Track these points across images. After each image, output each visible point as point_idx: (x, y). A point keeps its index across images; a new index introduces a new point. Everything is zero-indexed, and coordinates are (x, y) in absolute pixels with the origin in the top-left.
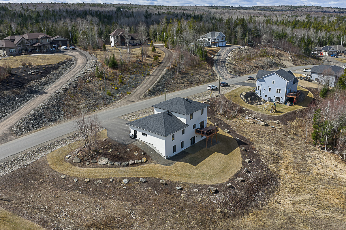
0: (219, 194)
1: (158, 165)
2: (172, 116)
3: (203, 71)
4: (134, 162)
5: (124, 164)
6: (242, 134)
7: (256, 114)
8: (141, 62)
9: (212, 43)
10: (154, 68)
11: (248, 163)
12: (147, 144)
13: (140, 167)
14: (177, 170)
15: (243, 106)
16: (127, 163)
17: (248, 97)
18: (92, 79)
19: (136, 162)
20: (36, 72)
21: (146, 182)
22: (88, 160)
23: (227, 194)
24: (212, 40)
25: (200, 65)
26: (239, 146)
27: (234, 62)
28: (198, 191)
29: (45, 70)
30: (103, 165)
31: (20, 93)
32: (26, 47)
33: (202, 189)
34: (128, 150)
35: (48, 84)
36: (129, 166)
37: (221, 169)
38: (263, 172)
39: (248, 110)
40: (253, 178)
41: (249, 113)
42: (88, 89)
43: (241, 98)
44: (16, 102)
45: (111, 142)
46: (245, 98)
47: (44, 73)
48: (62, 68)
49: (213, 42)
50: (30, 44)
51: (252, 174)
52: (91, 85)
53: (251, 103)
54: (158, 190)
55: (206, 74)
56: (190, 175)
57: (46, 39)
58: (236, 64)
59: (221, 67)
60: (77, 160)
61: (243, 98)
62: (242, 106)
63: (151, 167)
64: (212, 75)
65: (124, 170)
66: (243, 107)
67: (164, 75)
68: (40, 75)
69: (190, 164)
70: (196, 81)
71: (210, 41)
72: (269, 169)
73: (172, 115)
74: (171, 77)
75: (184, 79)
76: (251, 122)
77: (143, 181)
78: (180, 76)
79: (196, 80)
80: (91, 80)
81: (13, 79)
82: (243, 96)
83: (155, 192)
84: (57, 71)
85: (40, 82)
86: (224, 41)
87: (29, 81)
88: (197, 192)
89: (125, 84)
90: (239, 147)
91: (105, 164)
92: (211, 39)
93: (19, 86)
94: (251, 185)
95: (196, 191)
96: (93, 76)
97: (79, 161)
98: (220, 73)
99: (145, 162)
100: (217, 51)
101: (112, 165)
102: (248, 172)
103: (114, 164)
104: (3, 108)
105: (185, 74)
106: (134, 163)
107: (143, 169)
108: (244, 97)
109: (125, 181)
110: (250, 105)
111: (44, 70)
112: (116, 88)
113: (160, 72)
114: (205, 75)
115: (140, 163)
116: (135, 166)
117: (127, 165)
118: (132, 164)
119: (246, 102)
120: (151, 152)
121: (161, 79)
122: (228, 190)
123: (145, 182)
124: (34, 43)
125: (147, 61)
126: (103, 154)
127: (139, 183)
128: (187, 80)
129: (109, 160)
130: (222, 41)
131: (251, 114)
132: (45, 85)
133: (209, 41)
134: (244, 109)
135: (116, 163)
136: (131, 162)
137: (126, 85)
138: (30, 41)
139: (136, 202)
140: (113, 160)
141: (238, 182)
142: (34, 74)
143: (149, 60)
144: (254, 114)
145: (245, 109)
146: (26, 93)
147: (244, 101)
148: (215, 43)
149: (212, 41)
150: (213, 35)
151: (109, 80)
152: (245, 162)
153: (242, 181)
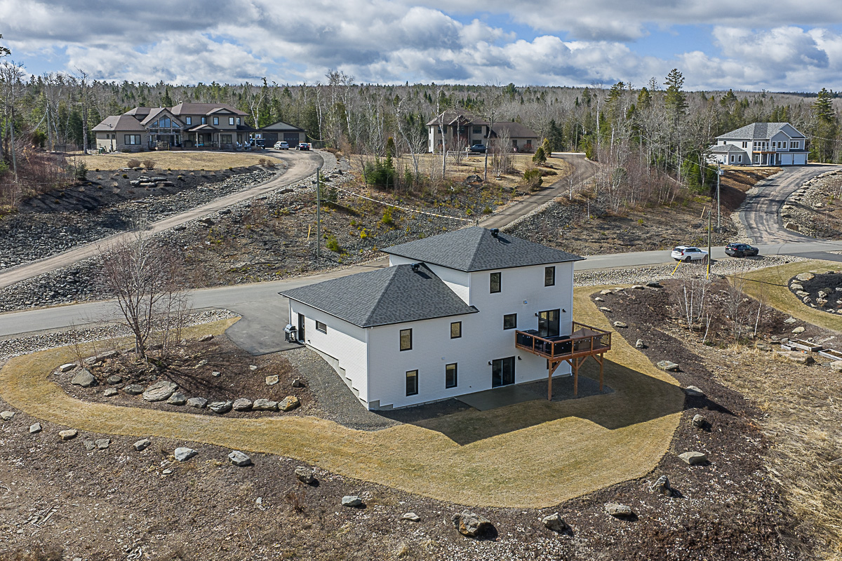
0: (493, 544)
1: (325, 422)
2: (427, 277)
3: (688, 217)
4: (252, 405)
5: (216, 405)
6: (739, 386)
7: (832, 337)
8: (481, 181)
9: (753, 154)
10: (516, 198)
11: (692, 464)
12: (326, 358)
13: (262, 422)
14: (387, 447)
15: (790, 312)
16: (228, 403)
17: (820, 288)
18: (300, 209)
19: (256, 404)
20: (155, 181)
21: (249, 464)
22: (118, 383)
23: (527, 549)
24: (755, 144)
25: (682, 203)
26: (685, 409)
27: (819, 205)
28: (418, 520)
29: (182, 180)
30: (152, 401)
31: (78, 223)
32: (172, 134)
33: (438, 516)
34: (253, 368)
35: (171, 210)
36: (231, 413)
37: (559, 466)
38: (744, 506)
39: (805, 326)
40: (679, 514)
41: (803, 335)
42: (274, 231)
43: (790, 289)
44: (56, 242)
45: (218, 345)
46: (804, 291)
47: (173, 186)
48: (235, 182)
49: (757, 151)
50: (181, 128)
51: (688, 503)
52: (288, 222)
53: (826, 307)
54: (275, 495)
55: (696, 226)
56: (423, 467)
57: (227, 117)
58: (825, 210)
59: (764, 214)
60: (84, 377)
61: (798, 289)
62: (784, 312)
63: (298, 424)
64: (716, 230)
65: (205, 423)
66: (789, 317)
67: (538, 215)
68: (162, 189)
69: (446, 438)
70: (648, 241)
71: (749, 150)
72: (787, 502)
73: (427, 272)
74: (563, 221)
75: (606, 232)
76: (796, 359)
77: (239, 462)
78: (596, 222)
79: (649, 238)
80: (297, 210)
81: (80, 192)
82: (800, 282)
83: (259, 500)
84: (216, 186)
85: (153, 205)
86: (800, 151)
87: (122, 198)
88: (411, 523)
89: (397, 228)
90: (680, 413)
91: (158, 400)
92: (750, 144)
93: (86, 207)
94: (661, 536)
95: (409, 520)
96: (307, 201)
97: (88, 383)
98: (751, 228)
99: (289, 409)
100: (768, 175)
101: (178, 404)
102: (668, 492)
103: (184, 403)
104: (12, 249)
105: (615, 220)
106: (249, 409)
107: (266, 429)
108: (800, 287)
109: (181, 453)
110: (821, 313)
111: (180, 178)
112: (363, 235)
113: (528, 208)
114: (690, 229)
115: (270, 409)
116: (249, 417)
117: (223, 412)
118: (240, 410)
119: (808, 303)
120: (324, 383)
121: (520, 224)
122: (540, 536)
123: (242, 465)
124: (193, 125)
125: (503, 181)
126: (172, 373)
127: (220, 466)
128: (615, 236)
129: (176, 389)
130: (791, 150)
131: (810, 339)
132: (162, 211)
133: (744, 149)
134: (791, 320)
135: (192, 401)
136: (243, 402)
137: (398, 231)
138: (184, 121)
139: (174, 519)
140: (189, 391)
141: (602, 516)
142: (144, 186)
143: (512, 181)
144: (825, 337)
145: (794, 321)
146: (98, 224)
147: (801, 299)
148: (765, 155)
149: (755, 149)
150: (759, 133)
151: (353, 213)
152: (681, 461)
153: (621, 516)
